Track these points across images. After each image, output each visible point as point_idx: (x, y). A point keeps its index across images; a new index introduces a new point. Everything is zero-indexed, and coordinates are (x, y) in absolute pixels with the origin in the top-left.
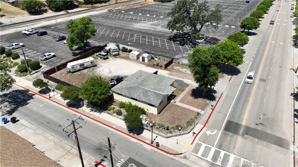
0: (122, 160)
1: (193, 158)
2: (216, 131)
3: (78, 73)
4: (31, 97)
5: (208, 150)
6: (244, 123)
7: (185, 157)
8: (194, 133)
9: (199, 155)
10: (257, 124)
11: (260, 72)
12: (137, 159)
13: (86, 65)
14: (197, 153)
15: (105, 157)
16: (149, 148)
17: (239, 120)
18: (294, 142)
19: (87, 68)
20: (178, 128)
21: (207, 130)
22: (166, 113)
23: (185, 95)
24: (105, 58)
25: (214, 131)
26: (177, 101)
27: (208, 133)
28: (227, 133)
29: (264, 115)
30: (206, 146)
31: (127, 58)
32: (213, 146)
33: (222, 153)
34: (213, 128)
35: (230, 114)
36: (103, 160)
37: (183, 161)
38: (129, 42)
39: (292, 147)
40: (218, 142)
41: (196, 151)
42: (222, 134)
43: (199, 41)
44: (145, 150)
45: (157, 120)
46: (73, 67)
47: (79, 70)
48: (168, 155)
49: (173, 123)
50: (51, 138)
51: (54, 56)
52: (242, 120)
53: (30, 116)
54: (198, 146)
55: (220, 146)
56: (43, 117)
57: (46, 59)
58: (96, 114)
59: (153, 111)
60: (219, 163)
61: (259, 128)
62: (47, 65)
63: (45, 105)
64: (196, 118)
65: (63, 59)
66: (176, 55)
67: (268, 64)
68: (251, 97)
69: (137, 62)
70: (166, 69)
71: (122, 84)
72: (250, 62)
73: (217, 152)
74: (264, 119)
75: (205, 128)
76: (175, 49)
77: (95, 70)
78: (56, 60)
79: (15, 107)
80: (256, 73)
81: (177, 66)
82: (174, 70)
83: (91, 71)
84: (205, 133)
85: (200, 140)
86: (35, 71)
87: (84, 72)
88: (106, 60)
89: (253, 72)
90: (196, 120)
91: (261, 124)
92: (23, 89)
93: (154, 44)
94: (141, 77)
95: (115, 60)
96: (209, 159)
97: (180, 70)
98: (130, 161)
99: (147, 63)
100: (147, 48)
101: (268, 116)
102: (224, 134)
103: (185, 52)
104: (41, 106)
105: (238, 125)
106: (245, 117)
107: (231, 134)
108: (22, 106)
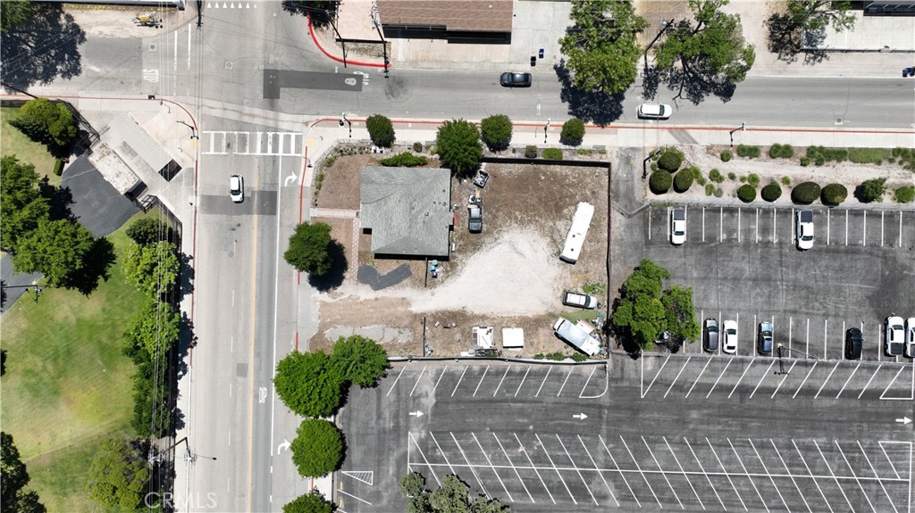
0: (367, 83)
1: (298, 127)
2: (286, 185)
5: (287, 149)
6: (255, 217)
7: (306, 124)
8: (310, 166)
9: (293, 135)
10: (239, 225)
12: (354, 94)
14: (296, 136)
15: (386, 77)
16: (350, 116)
17: (262, 221)
18: (196, 212)
20: (329, 163)
21: (297, 181)
23: (352, 244)
25: (288, 183)
27: (293, 177)
28: (272, 190)
30: (290, 152)
31: (525, 324)
32: (283, 157)
33: (270, 153)
34: (292, 185)
35: (276, 228)
36: (386, 71)
37: (306, 118)
39: (197, 201)
40: (278, 165)
41: (298, 139)
42: (277, 184)
44: (352, 111)
48: (324, 117)
49: (340, 168)
50: (465, 66)
52: (258, 221)
54: (298, 150)
55: (275, 159)
60: (270, 134)
61: (236, 219)
62: (652, 204)
63: (535, 111)
64: (316, 194)
65: (648, 243)
66: (436, 403)
67: (238, 462)
68: (254, 295)
69: (495, 321)
70: (423, 319)
71: (444, 191)
72: (275, 452)
73: (275, 149)
74: (231, 243)
75: (300, 183)
76: (456, 442)
77: (549, 239)
78: (656, 230)
79: (570, 83)
80: (257, 396)
81: (409, 343)
82: (406, 322)
83: (553, 232)
84: (297, 174)
85: (300, 158)
86: (650, 172)
87: (561, 223)
88: (561, 291)
89: (262, 400)
90: (315, 190)
91: (234, 230)
92: (612, 124)
93: (522, 449)
94: (424, 222)
95: (543, 303)
96: (281, 135)
97: (397, 329)
98: (358, 87)
99: (472, 325)
100: (522, 409)
101: (226, 253)
102: (275, 184)
103: (423, 435)
104: (539, 107)
105: (262, 212)
106: (255, 234)
107: (267, 189)
108: (563, 91)
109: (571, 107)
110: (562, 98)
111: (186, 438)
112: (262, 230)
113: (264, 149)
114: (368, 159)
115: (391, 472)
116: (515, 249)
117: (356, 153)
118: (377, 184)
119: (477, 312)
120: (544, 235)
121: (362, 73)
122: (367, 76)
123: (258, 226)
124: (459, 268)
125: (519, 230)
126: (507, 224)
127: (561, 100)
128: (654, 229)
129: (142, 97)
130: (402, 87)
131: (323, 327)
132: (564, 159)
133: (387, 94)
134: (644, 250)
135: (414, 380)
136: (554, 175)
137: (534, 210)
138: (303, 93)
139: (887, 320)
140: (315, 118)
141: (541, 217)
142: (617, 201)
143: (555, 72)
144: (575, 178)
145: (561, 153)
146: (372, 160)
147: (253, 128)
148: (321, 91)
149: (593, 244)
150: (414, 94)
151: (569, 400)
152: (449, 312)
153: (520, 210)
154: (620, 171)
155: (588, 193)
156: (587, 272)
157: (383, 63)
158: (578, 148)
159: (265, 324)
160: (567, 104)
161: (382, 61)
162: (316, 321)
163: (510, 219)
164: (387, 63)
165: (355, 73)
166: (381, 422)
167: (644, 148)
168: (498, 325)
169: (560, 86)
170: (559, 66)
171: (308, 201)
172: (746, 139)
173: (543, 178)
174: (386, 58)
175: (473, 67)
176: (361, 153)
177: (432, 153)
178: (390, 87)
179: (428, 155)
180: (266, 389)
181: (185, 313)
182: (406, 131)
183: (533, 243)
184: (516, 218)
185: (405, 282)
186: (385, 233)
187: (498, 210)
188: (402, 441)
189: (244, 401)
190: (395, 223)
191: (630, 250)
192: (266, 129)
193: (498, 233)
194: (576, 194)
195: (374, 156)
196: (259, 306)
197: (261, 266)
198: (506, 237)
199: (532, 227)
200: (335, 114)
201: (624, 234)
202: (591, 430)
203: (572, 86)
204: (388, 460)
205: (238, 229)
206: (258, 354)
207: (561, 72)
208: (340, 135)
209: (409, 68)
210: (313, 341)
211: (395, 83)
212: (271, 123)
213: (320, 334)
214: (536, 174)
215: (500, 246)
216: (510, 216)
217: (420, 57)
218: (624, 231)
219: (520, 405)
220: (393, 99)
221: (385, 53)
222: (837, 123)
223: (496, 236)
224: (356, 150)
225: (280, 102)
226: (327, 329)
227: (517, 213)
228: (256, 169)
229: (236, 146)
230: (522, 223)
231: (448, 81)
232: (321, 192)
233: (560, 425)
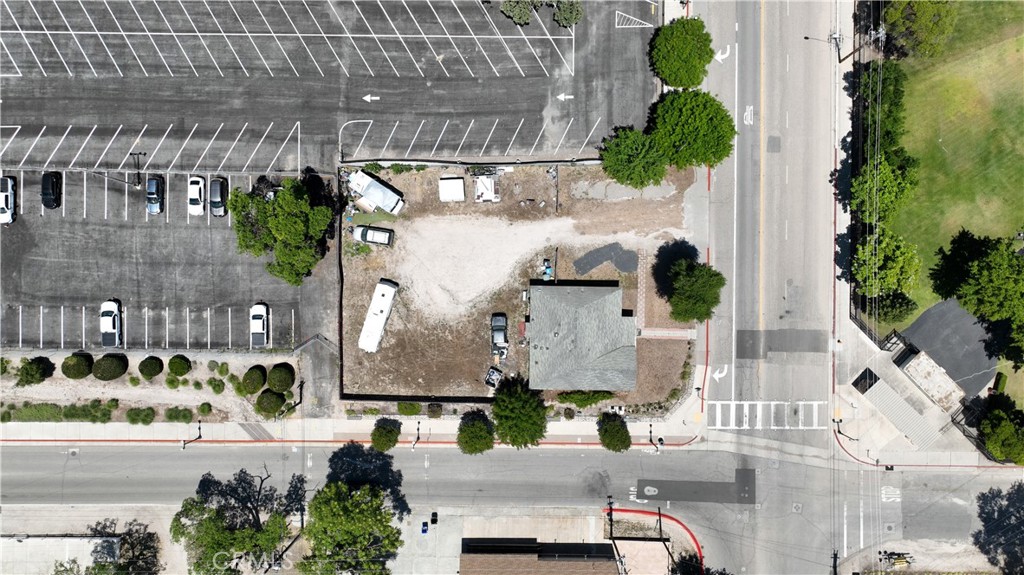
0: (632, 489)
1: (713, 435)
2: (726, 366)
4: (382, 456)
5: (726, 409)
6: (762, 327)
7: (703, 440)
8: (698, 389)
9: (719, 425)
10: (781, 317)
12: (647, 476)
14: (715, 425)
15: (610, 497)
16: (651, 449)
17: (753, 323)
18: (834, 332)
20: (675, 394)
21: (713, 372)
23: (646, 297)
25: (723, 369)
26: (642, 328)
27: (717, 376)
28: (742, 360)
29: (790, 282)
30: (722, 405)
31: (438, 206)
32: (730, 400)
33: (746, 404)
34: (718, 366)
35: (737, 314)
36: (610, 504)
37: (703, 447)
39: (832, 345)
40: (736, 390)
41: (712, 421)
42: (737, 367)
44: (648, 456)
45: (637, 398)
48: (681, 448)
49: (662, 388)
50: (515, 512)
52: (758, 322)
53: (439, 496)
54: (712, 408)
55: (740, 396)
56: (459, 485)
60: (746, 426)
61: (785, 325)
62: (290, 351)
63: (431, 460)
64: (690, 357)
65: (294, 304)
66: (541, 110)
67: (777, 34)
68: (761, 234)
69: (473, 209)
70: (560, 210)
71: (537, 363)
72: (733, 48)
73: (740, 408)
74: (790, 296)
75: (709, 368)
76: (517, 65)
77: (412, 307)
78: (286, 320)
79: (392, 493)
80: (756, 113)
81: (576, 180)
82: (579, 206)
83: (408, 316)
84: (712, 379)
85: (710, 399)
86: (295, 388)
87: (398, 327)
88: (396, 246)
89: (750, 109)
90: (691, 361)
91: (787, 312)
92: (341, 445)
93: (439, 58)
94: (560, 325)
95: (417, 232)
96: (733, 426)
97: (590, 196)
98: (642, 484)
99: (501, 204)
100: (440, 106)
101: (795, 283)
102: (739, 367)
103: (556, 73)
104: (427, 464)
105: (754, 334)
106: (762, 308)
107: (748, 361)
108: (399, 484)
109: (389, 464)
110: (400, 475)
111: (840, 62)
112: (754, 312)
113: (753, 408)
114: (628, 399)
115: (594, 27)
116: (452, 295)
117: (643, 405)
118: (617, 370)
119: (496, 219)
120: (418, 312)
121: (638, 501)
122: (632, 498)
123: (758, 317)
124: (517, 272)
125: (448, 318)
126: (461, 324)
127: (403, 473)
128: (288, 321)
129: (901, 469)
130: (589, 486)
131: (678, 198)
132: (396, 403)
133: (608, 476)
134: (299, 297)
135: (569, 137)
136: (407, 384)
137: (430, 341)
138: (707, 476)
139: (14, 220)
140: (693, 447)
141: (422, 333)
142: (332, 354)
143: (410, 506)
144: (383, 381)
145: (399, 409)
146: (623, 398)
147: (767, 434)
148: (686, 479)
149: (360, 303)
150: (575, 477)
151: (385, 117)
152: (528, 219)
153: (446, 341)
154: (329, 390)
155: (366, 363)
156: (367, 269)
157: (614, 513)
158: (379, 417)
159: (748, 200)
160: (395, 468)
161: (616, 516)
162: (687, 205)
163: (458, 331)
164: (610, 514)
165: (646, 501)
166: (606, 87)
167: (303, 417)
168: (470, 204)
169: (403, 490)
170: (405, 513)
171: (699, 349)
172: (182, 430)
173: (420, 380)
174: (611, 520)
175: (505, 510)
176: (636, 406)
177: (552, 407)
178: (604, 485)
179: (557, 404)
180: (746, 123)
181: (846, 211)
182: (584, 433)
183: (431, 303)
184: (451, 332)
185: (582, 254)
186: (606, 311)
187: (473, 340)
188: (581, 64)
189: (771, 108)
190: (595, 323)
191: (317, 296)
192: (751, 433)
193: (472, 314)
194: (380, 362)
195: (622, 403)
196: (754, 219)
197: (754, 270)
198: (462, 310)
199: (431, 322)
200: (670, 452)
201: (324, 315)
202: (358, 82)
203: (389, 490)
204: (598, 42)
205: (782, 313)
206: (756, 164)
207: (402, 506)
208: (665, 427)
209: (581, 507)
210: (689, 181)
211: (598, 489)
212: (745, 439)
213: (681, 189)
214: (428, 384)
215: (470, 299)
216: (459, 334)
217: (569, 521)
218: (323, 319)
219: (442, 110)
220: (600, 471)
221: (611, 525)
222: (76, 450)
223: (474, 310)
224: (642, 409)
225: (735, 465)
226: (674, 195)
227: (450, 338)
228: (762, 384)
229: (787, 411)
230: (444, 326)
231: (535, 493)
232: (684, 358)
233: (395, 88)
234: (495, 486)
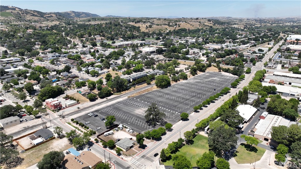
3: (107, 136)
4: (93, 144)
6: (147, 156)
7: (128, 162)
8: (133, 157)
11: (167, 141)
13: (110, 134)
16: (120, 159)
18: (156, 161)
19: (110, 135)
21: (137, 157)
22: (128, 152)
23: (137, 147)
24: (117, 131)
26: (133, 149)
30: (134, 160)
31: (125, 131)
35: (145, 153)
38: (129, 122)
39: (154, 162)
41: (131, 161)
43: (158, 123)
45: (125, 153)
46: (106, 134)
47: (108, 135)
48: (124, 161)
49: (129, 154)
51: (100, 129)
53: (94, 149)
55: (137, 160)
56: (97, 150)
57: (98, 130)
58: (110, 150)
59: (125, 150)
60: (134, 163)
61: (150, 157)
64: (135, 153)
73: (136, 161)
76: (145, 128)
80: (166, 141)
91: (152, 156)
92: (91, 141)
93: (138, 124)
95: (120, 132)
96: (133, 163)
98: (115, 161)
100: (134, 126)
102: (140, 158)
105: (145, 156)
106: (149, 155)
107: (142, 158)
108: (92, 146)
112: (148, 154)
113: (137, 162)
119: (129, 134)
121: (113, 162)
131: (150, 142)
132: (101, 140)
133: (113, 158)
138: (124, 165)
140: (126, 162)
147: (136, 166)
148: (121, 164)
150: (109, 156)
152: (132, 136)
153: (112, 139)
155: (103, 137)
157: (109, 161)
162: (150, 143)
167: (91, 137)
177: (115, 149)
183: (115, 136)
192: (134, 164)
196: (157, 148)
198: (117, 138)
203: (90, 146)
206: (162, 144)
210: (153, 142)
211: (110, 159)
212: (133, 165)
217: (103, 159)
225: (128, 166)
228: (141, 161)
229: (141, 165)
230: (114, 138)
231: (103, 155)
234: (100, 152)
